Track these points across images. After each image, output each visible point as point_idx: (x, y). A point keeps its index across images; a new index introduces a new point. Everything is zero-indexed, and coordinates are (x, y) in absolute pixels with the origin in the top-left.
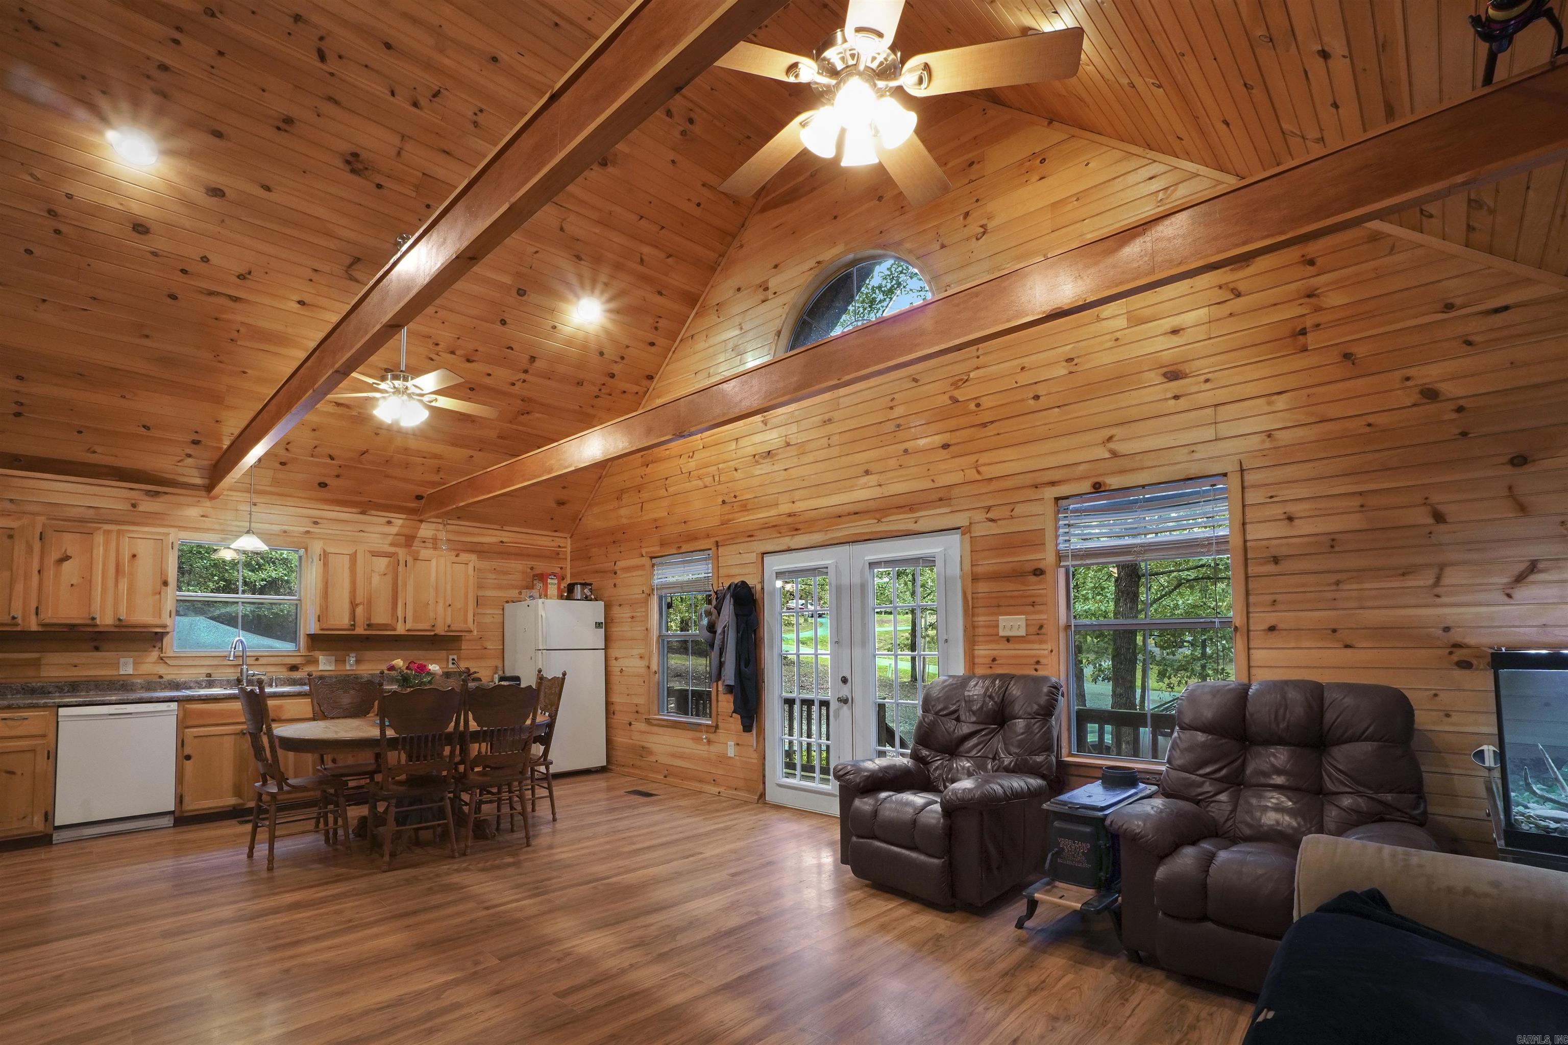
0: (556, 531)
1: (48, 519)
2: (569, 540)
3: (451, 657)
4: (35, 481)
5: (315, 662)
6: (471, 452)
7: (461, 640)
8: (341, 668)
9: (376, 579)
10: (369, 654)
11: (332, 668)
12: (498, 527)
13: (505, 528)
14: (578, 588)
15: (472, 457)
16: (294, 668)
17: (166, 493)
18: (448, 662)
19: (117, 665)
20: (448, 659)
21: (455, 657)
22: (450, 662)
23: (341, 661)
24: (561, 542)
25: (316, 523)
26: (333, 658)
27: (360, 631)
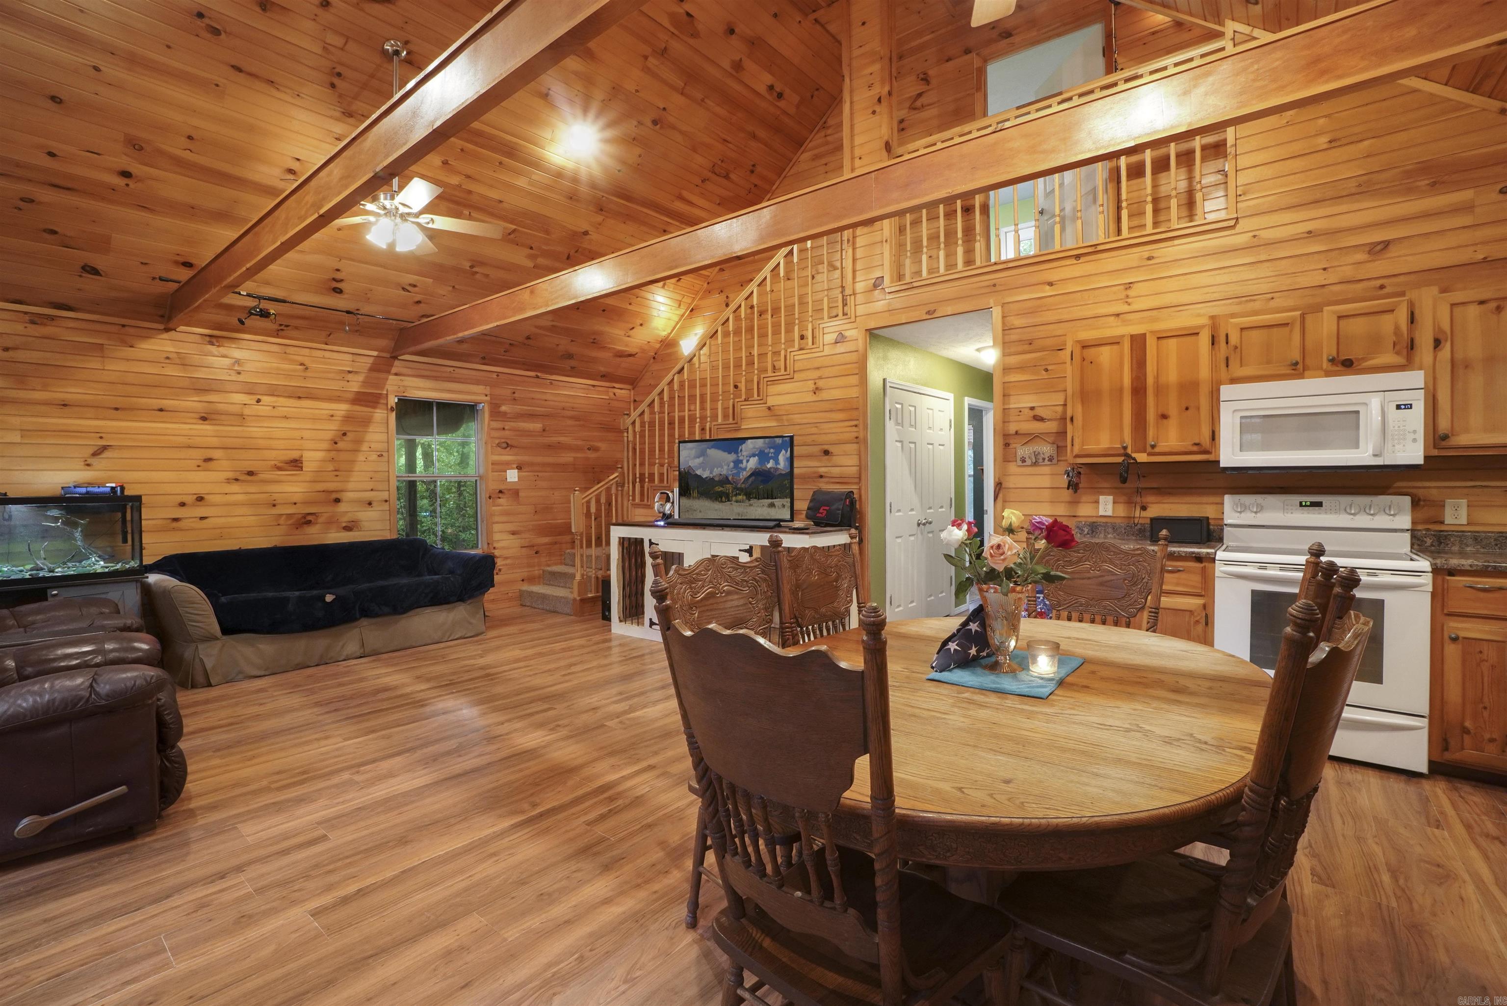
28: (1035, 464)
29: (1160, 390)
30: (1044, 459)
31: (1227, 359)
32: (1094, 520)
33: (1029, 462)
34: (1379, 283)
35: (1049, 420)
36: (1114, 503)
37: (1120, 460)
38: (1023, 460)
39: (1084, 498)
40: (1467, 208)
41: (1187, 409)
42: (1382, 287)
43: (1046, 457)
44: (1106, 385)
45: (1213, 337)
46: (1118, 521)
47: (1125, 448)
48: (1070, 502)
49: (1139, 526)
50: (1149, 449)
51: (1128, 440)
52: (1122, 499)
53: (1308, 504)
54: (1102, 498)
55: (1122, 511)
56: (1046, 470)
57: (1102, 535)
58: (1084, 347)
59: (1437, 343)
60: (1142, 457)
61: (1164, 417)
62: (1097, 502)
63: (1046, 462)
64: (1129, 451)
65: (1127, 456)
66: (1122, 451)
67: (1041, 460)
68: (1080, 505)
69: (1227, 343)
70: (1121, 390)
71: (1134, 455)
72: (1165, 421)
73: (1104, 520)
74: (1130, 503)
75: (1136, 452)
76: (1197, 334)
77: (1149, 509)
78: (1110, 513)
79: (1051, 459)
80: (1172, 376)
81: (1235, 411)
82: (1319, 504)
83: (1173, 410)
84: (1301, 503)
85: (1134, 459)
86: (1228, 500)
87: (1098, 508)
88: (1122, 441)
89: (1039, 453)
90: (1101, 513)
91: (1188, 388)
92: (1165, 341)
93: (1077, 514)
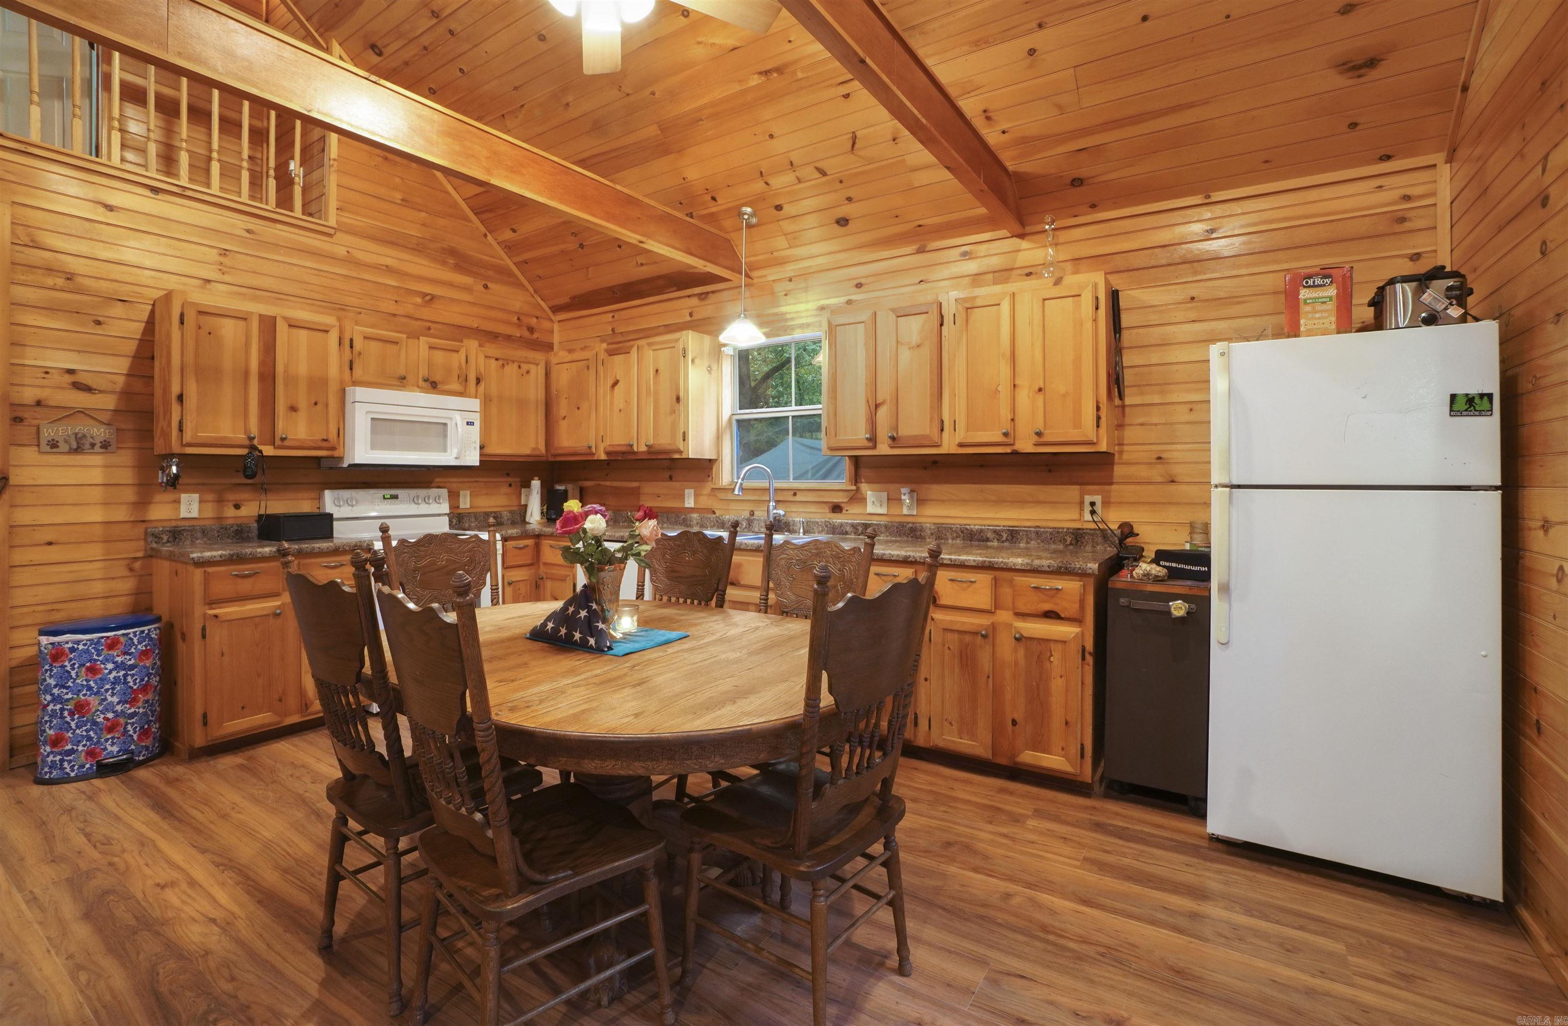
0: (1387, 158)
1: (609, 344)
2: (1445, 170)
3: (1088, 499)
4: (628, 311)
5: (863, 500)
6: (1026, 43)
7: (1112, 464)
8: (895, 511)
9: (905, 355)
10: (937, 490)
11: (883, 510)
12: (1197, 199)
13: (1217, 196)
14: (1403, 293)
15: (1032, 52)
16: (836, 508)
17: (713, 292)
18: (1082, 509)
19: (682, 497)
20: (1082, 503)
21: (1098, 499)
22: (1088, 508)
23: (895, 500)
24: (1415, 184)
25: (859, 286)
26: (884, 495)
27: (883, 449)
28: (78, 450)
29: (291, 381)
30: (93, 445)
31: (351, 362)
32: (174, 524)
33: (64, 447)
34: (428, 324)
35: (100, 392)
36: (200, 502)
37: (244, 452)
38: (54, 445)
39: (158, 497)
40: (467, 289)
41: (316, 404)
42: (429, 329)
43: (98, 441)
44: (227, 363)
45: (340, 338)
46: (207, 523)
47: (251, 439)
48: (134, 503)
49: (235, 528)
50: (278, 442)
51: (254, 430)
52: (210, 497)
53: (389, 496)
54: (184, 497)
55: (210, 512)
56: (97, 460)
57: (188, 542)
58: (200, 313)
59: (478, 381)
60: (268, 451)
61: (293, 409)
62: (178, 501)
63: (97, 448)
64: (255, 442)
65: (253, 448)
66: (247, 442)
67: (87, 446)
68: (152, 507)
69: (351, 347)
70: (246, 374)
71: (260, 447)
72: (294, 413)
73: (187, 523)
74: (220, 501)
75: (261, 444)
76: (327, 331)
77: (243, 508)
78: (195, 514)
79: (105, 445)
80: (302, 368)
81: (368, 412)
82: (395, 497)
83: (303, 403)
84: (384, 496)
85: (261, 452)
86: (328, 495)
87: (178, 509)
88: (247, 431)
89: (84, 436)
90: (184, 514)
91: (318, 384)
92: (295, 331)
93: (147, 518)
